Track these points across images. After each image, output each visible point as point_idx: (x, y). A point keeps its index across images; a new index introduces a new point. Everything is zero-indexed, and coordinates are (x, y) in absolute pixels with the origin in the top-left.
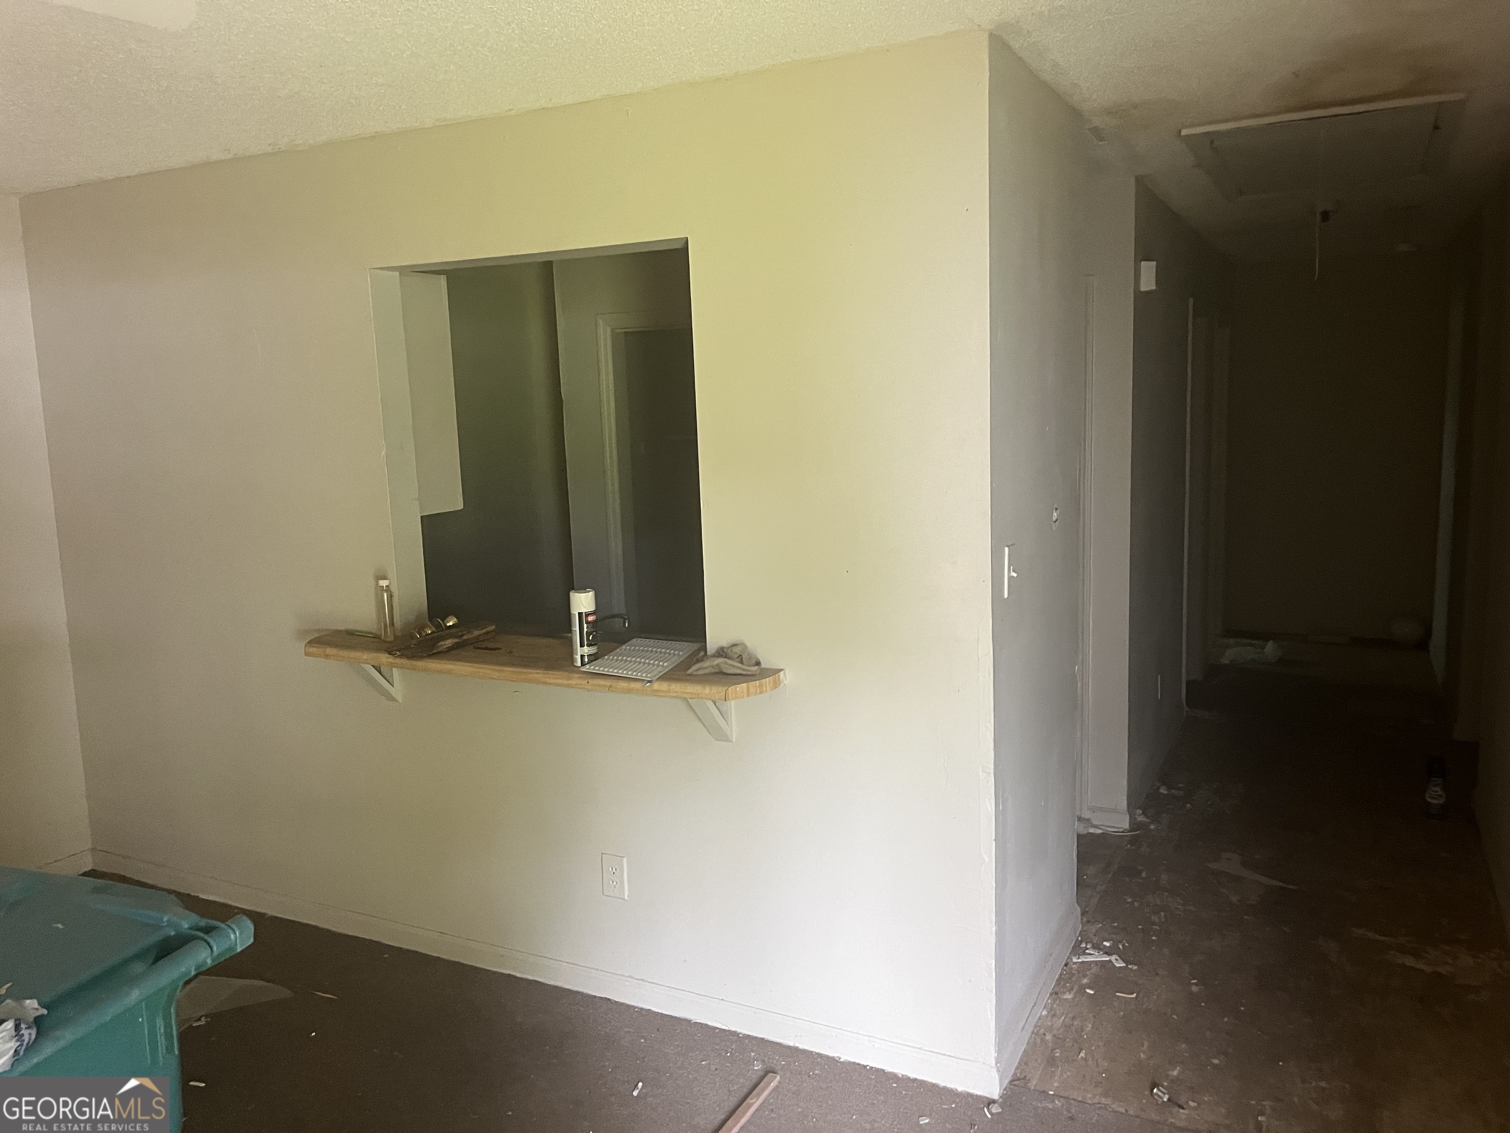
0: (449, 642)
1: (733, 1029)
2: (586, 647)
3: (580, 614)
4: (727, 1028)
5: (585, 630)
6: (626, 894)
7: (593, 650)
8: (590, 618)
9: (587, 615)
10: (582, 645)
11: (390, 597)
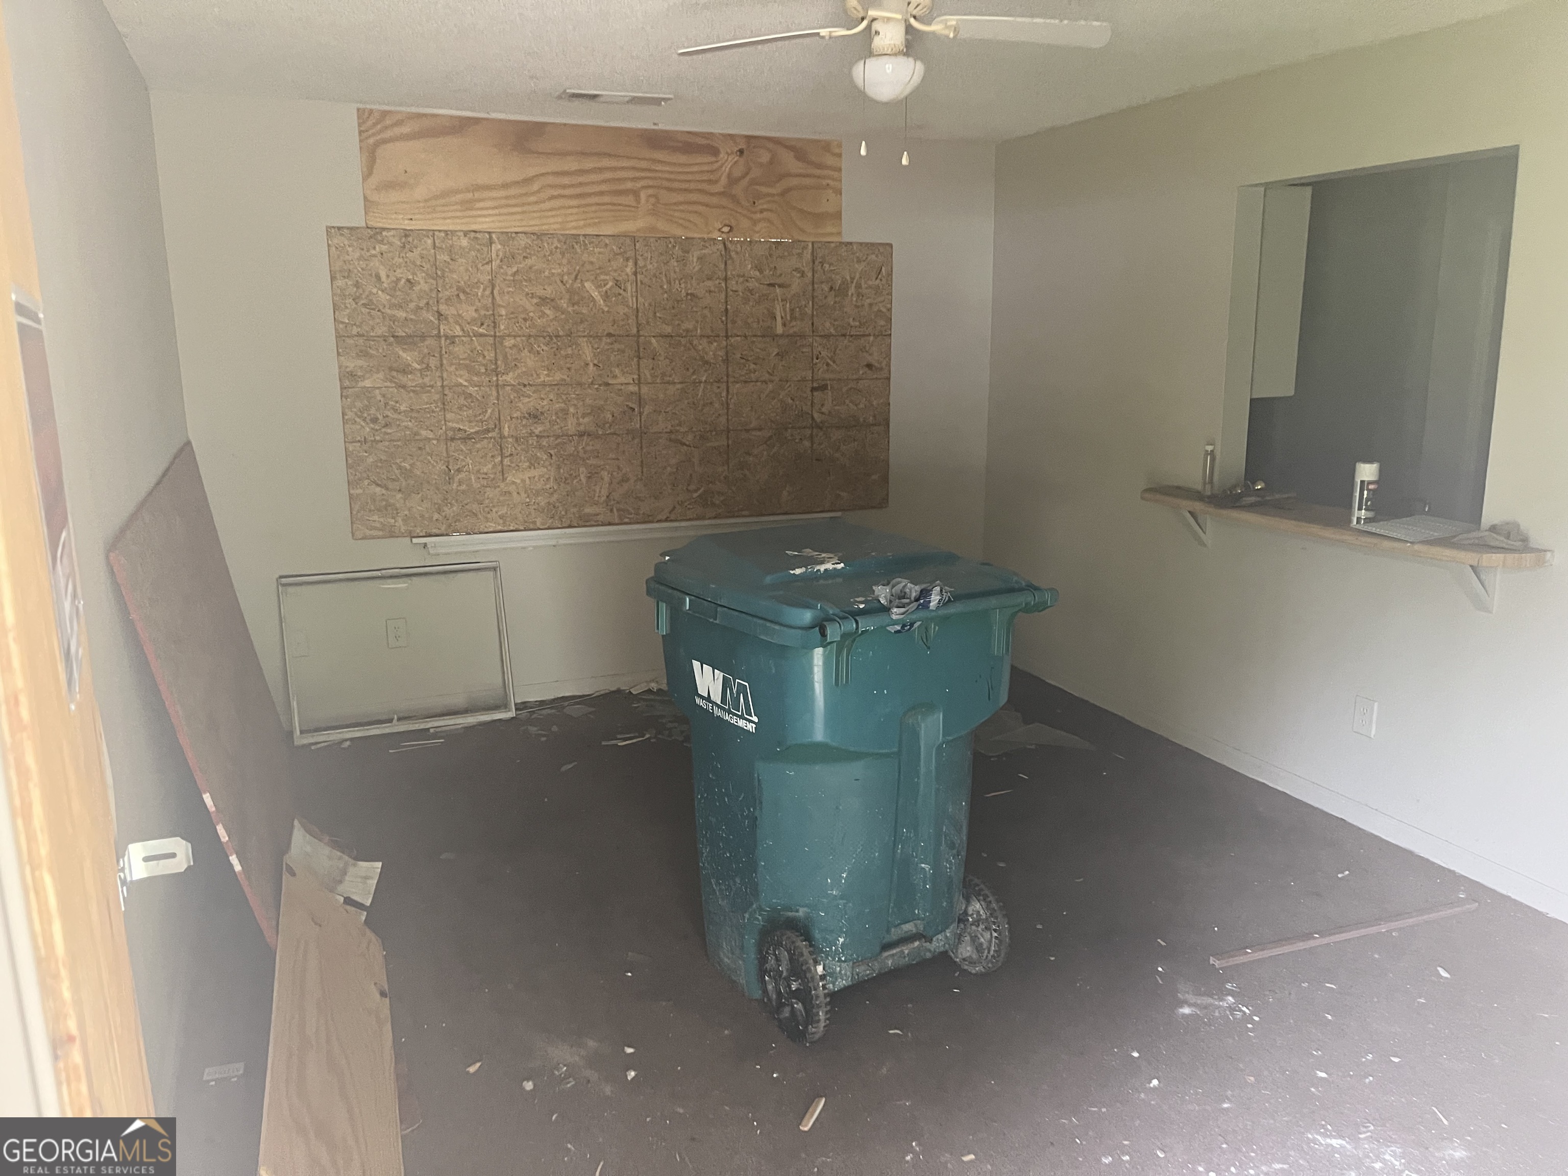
0: (1252, 499)
1: (1452, 868)
2: (1363, 511)
3: (1362, 482)
4: (1446, 867)
5: (1365, 496)
6: (1373, 732)
7: (1370, 514)
8: (1371, 487)
9: (1370, 483)
10: (1360, 509)
11: (1213, 460)
